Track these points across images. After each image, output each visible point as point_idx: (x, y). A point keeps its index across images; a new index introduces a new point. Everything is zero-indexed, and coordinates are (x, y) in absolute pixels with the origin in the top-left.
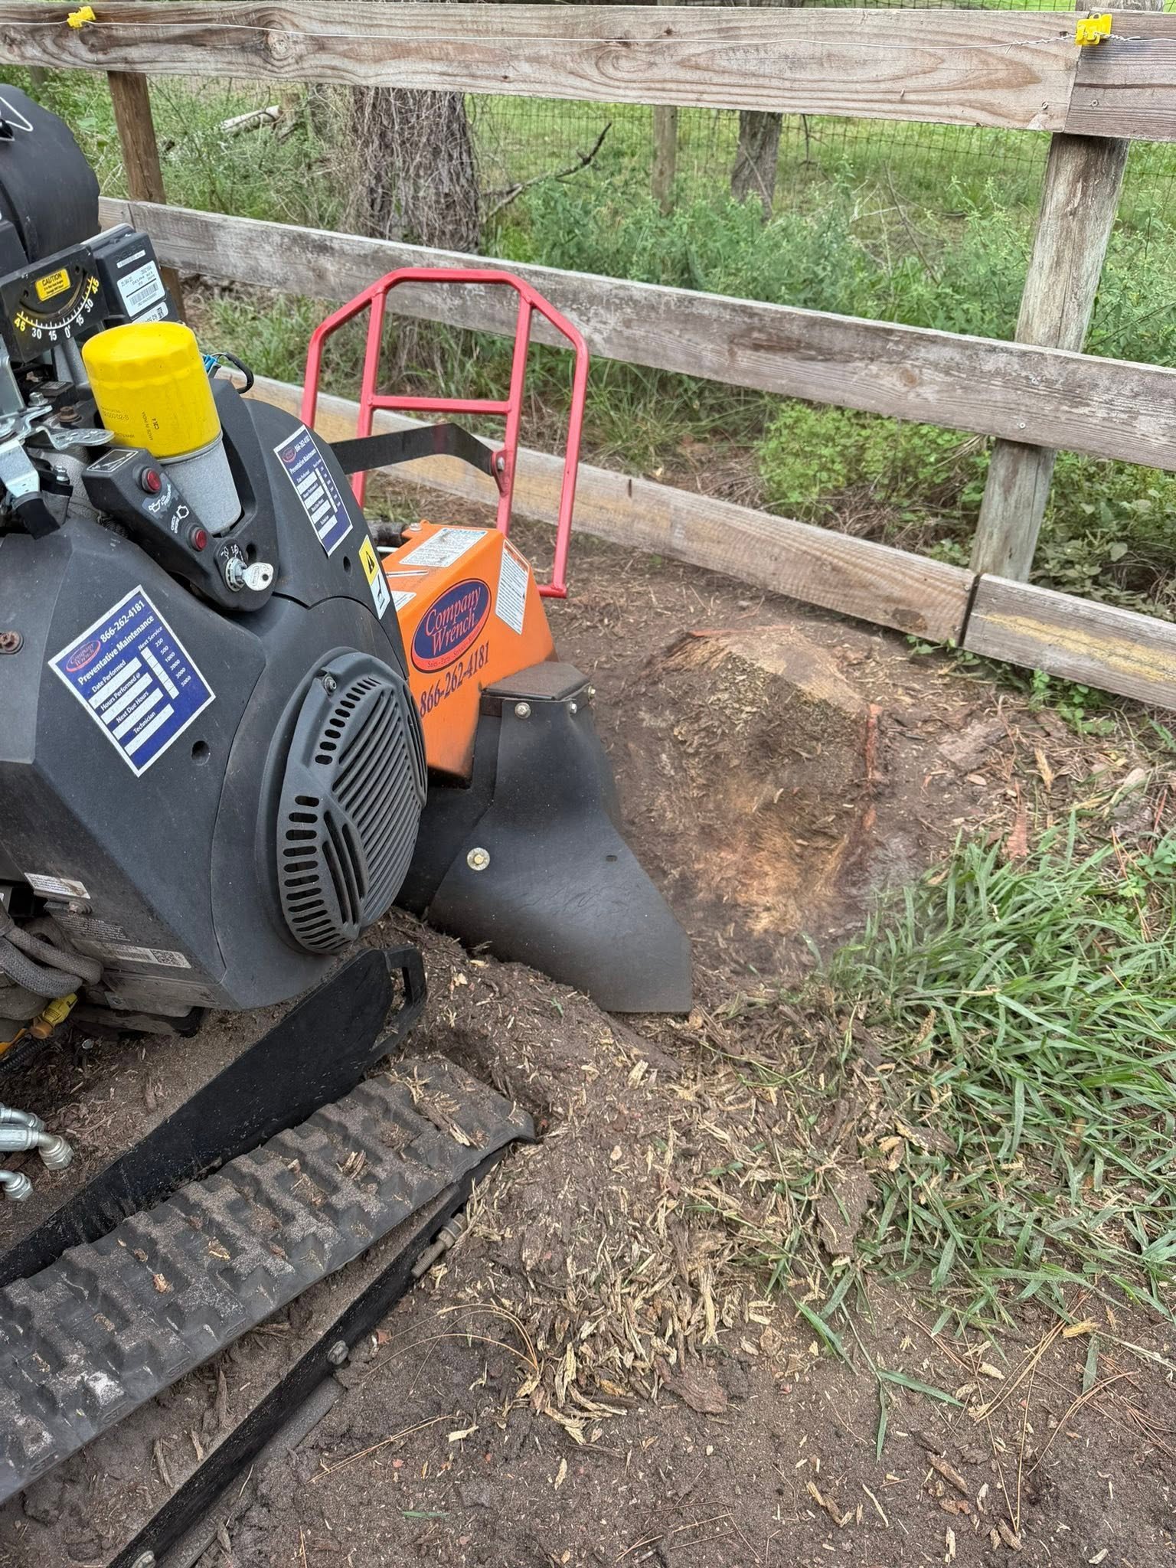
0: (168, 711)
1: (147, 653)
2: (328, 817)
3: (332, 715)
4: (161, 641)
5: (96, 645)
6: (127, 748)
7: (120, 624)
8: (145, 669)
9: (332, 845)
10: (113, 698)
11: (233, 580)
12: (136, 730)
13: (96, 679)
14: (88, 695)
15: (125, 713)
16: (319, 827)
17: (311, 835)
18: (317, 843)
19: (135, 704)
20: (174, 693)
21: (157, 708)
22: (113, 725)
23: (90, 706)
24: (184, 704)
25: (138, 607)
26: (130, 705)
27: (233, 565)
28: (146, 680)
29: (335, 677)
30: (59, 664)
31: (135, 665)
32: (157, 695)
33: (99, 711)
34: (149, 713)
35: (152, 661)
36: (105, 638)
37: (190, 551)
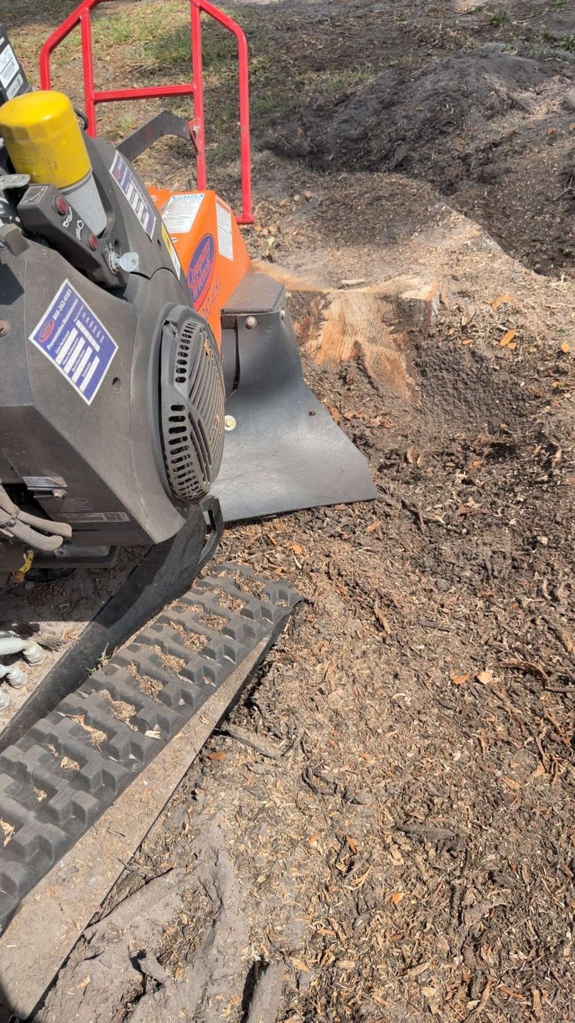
0: (97, 360)
1: (79, 324)
2: (190, 416)
3: (179, 350)
4: (84, 314)
5: (52, 323)
6: (81, 387)
7: (61, 306)
8: (80, 335)
9: (194, 434)
10: (67, 356)
11: (114, 267)
12: (83, 376)
13: (56, 345)
14: (54, 356)
15: (75, 365)
16: (186, 423)
17: (183, 429)
18: (186, 433)
19: (79, 358)
20: (98, 348)
21: (91, 360)
22: (71, 374)
23: (57, 362)
24: (104, 355)
25: (68, 294)
26: (77, 360)
27: (112, 257)
28: (82, 342)
29: (175, 324)
30: (36, 338)
31: (74, 332)
32: (89, 351)
33: (62, 366)
34: (87, 364)
35: (83, 329)
36: (55, 317)
37: (90, 251)
